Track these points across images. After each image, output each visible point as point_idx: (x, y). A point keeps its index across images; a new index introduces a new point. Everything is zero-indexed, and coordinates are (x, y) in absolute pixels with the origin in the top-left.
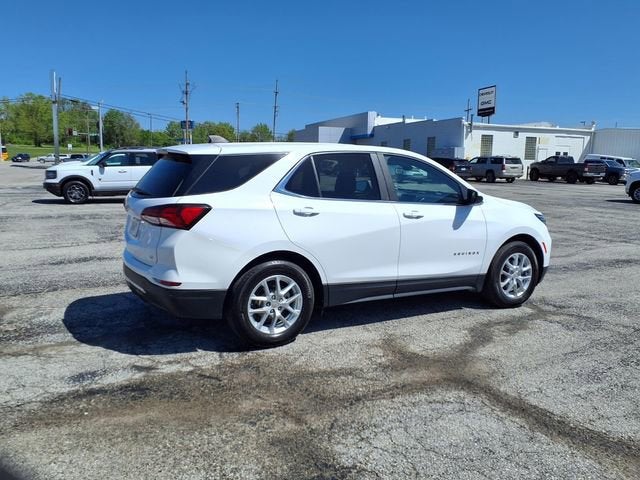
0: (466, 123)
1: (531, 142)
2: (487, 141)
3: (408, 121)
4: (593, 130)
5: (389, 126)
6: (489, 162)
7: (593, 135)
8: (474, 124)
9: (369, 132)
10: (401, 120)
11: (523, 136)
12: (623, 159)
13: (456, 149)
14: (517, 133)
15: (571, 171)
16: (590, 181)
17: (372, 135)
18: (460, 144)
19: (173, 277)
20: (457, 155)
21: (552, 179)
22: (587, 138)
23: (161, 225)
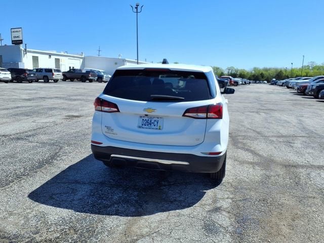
0: (23, 49)
1: (57, 61)
2: (35, 59)
4: (83, 56)
6: (44, 71)
7: (84, 59)
8: (27, 50)
11: (53, 58)
12: (100, 71)
13: (19, 63)
14: (50, 56)
15: (82, 76)
16: (91, 81)
18: (21, 61)
19: (219, 149)
20: (21, 67)
21: (72, 80)
22: (81, 60)
23: (207, 118)
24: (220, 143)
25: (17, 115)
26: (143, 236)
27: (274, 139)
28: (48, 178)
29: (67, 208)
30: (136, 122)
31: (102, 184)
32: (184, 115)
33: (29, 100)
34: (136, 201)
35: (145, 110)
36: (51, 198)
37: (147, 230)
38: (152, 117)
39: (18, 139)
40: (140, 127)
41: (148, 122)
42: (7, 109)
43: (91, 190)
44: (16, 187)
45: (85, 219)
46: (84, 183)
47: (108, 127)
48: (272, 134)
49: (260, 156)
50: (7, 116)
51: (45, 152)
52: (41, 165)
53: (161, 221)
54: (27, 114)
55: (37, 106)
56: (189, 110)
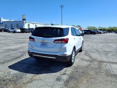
3: (11, 21)
5: (7, 21)
8: (26, 22)
9: (2, 22)
10: (9, 20)
13: (24, 26)
14: (33, 24)
17: (2, 23)
19: (66, 53)
20: (24, 28)
23: (61, 43)
24: (66, 52)
25: (17, 43)
26: (36, 80)
27: (102, 53)
28: (17, 62)
29: (17, 71)
30: (40, 44)
31: (32, 64)
32: (54, 42)
33: (23, 38)
34: (40, 70)
35: (42, 40)
36: (15, 67)
37: (38, 78)
38: (44, 43)
39: (14, 50)
40: (41, 46)
41: (43, 44)
42: (15, 41)
43: (27, 66)
44: (6, 64)
45: (21, 74)
46: (26, 64)
47: (32, 46)
48: (102, 51)
49: (92, 58)
50: (14, 43)
51: (20, 54)
52: (17, 58)
53: (44, 76)
54: (20, 43)
55: (25, 40)
56: (55, 40)
